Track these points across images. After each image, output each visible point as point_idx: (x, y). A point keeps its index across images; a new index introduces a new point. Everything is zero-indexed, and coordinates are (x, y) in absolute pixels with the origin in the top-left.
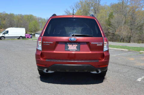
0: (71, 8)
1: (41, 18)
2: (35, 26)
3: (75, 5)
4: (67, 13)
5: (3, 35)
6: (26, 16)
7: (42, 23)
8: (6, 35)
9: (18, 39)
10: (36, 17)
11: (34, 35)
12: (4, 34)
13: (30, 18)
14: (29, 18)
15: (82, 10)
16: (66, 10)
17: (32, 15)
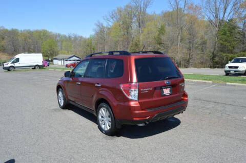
0: (104, 19)
1: (59, 34)
2: (51, 46)
3: (111, 14)
4: (99, 26)
5: (12, 65)
6: (37, 31)
7: (62, 42)
8: (16, 65)
9: (33, 68)
10: (51, 33)
11: (52, 61)
12: (13, 63)
13: (44, 35)
14: (42, 34)
15: (121, 23)
16: (97, 23)
17: (46, 31)
